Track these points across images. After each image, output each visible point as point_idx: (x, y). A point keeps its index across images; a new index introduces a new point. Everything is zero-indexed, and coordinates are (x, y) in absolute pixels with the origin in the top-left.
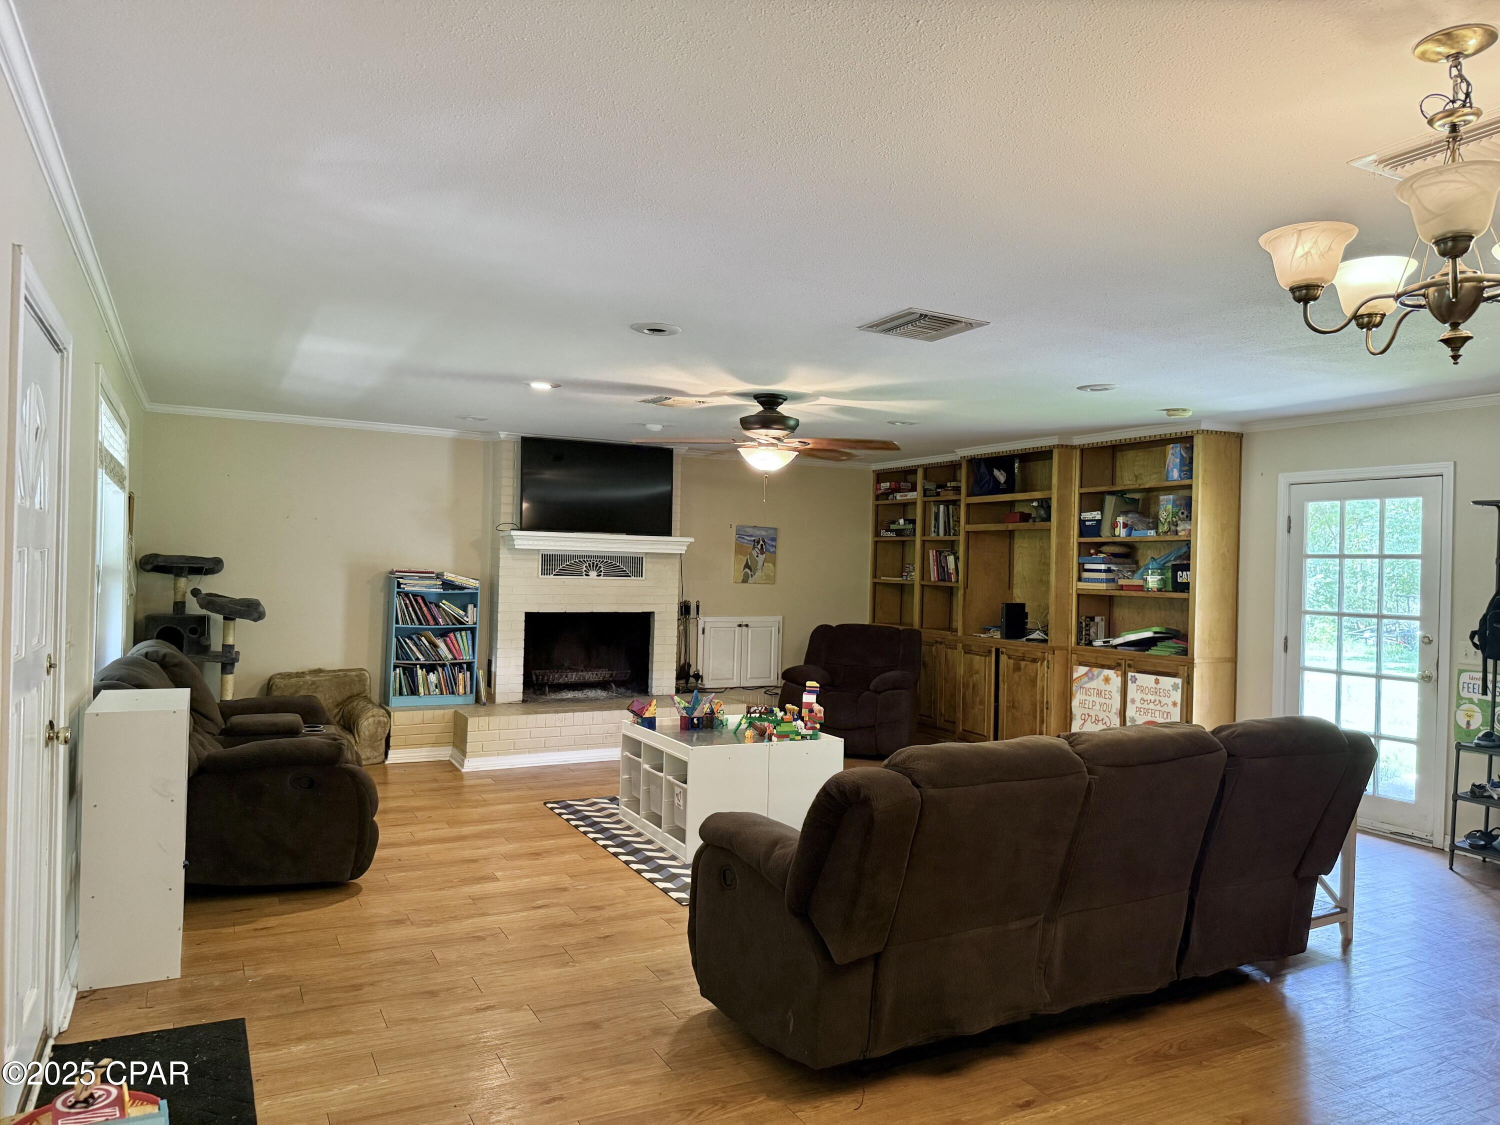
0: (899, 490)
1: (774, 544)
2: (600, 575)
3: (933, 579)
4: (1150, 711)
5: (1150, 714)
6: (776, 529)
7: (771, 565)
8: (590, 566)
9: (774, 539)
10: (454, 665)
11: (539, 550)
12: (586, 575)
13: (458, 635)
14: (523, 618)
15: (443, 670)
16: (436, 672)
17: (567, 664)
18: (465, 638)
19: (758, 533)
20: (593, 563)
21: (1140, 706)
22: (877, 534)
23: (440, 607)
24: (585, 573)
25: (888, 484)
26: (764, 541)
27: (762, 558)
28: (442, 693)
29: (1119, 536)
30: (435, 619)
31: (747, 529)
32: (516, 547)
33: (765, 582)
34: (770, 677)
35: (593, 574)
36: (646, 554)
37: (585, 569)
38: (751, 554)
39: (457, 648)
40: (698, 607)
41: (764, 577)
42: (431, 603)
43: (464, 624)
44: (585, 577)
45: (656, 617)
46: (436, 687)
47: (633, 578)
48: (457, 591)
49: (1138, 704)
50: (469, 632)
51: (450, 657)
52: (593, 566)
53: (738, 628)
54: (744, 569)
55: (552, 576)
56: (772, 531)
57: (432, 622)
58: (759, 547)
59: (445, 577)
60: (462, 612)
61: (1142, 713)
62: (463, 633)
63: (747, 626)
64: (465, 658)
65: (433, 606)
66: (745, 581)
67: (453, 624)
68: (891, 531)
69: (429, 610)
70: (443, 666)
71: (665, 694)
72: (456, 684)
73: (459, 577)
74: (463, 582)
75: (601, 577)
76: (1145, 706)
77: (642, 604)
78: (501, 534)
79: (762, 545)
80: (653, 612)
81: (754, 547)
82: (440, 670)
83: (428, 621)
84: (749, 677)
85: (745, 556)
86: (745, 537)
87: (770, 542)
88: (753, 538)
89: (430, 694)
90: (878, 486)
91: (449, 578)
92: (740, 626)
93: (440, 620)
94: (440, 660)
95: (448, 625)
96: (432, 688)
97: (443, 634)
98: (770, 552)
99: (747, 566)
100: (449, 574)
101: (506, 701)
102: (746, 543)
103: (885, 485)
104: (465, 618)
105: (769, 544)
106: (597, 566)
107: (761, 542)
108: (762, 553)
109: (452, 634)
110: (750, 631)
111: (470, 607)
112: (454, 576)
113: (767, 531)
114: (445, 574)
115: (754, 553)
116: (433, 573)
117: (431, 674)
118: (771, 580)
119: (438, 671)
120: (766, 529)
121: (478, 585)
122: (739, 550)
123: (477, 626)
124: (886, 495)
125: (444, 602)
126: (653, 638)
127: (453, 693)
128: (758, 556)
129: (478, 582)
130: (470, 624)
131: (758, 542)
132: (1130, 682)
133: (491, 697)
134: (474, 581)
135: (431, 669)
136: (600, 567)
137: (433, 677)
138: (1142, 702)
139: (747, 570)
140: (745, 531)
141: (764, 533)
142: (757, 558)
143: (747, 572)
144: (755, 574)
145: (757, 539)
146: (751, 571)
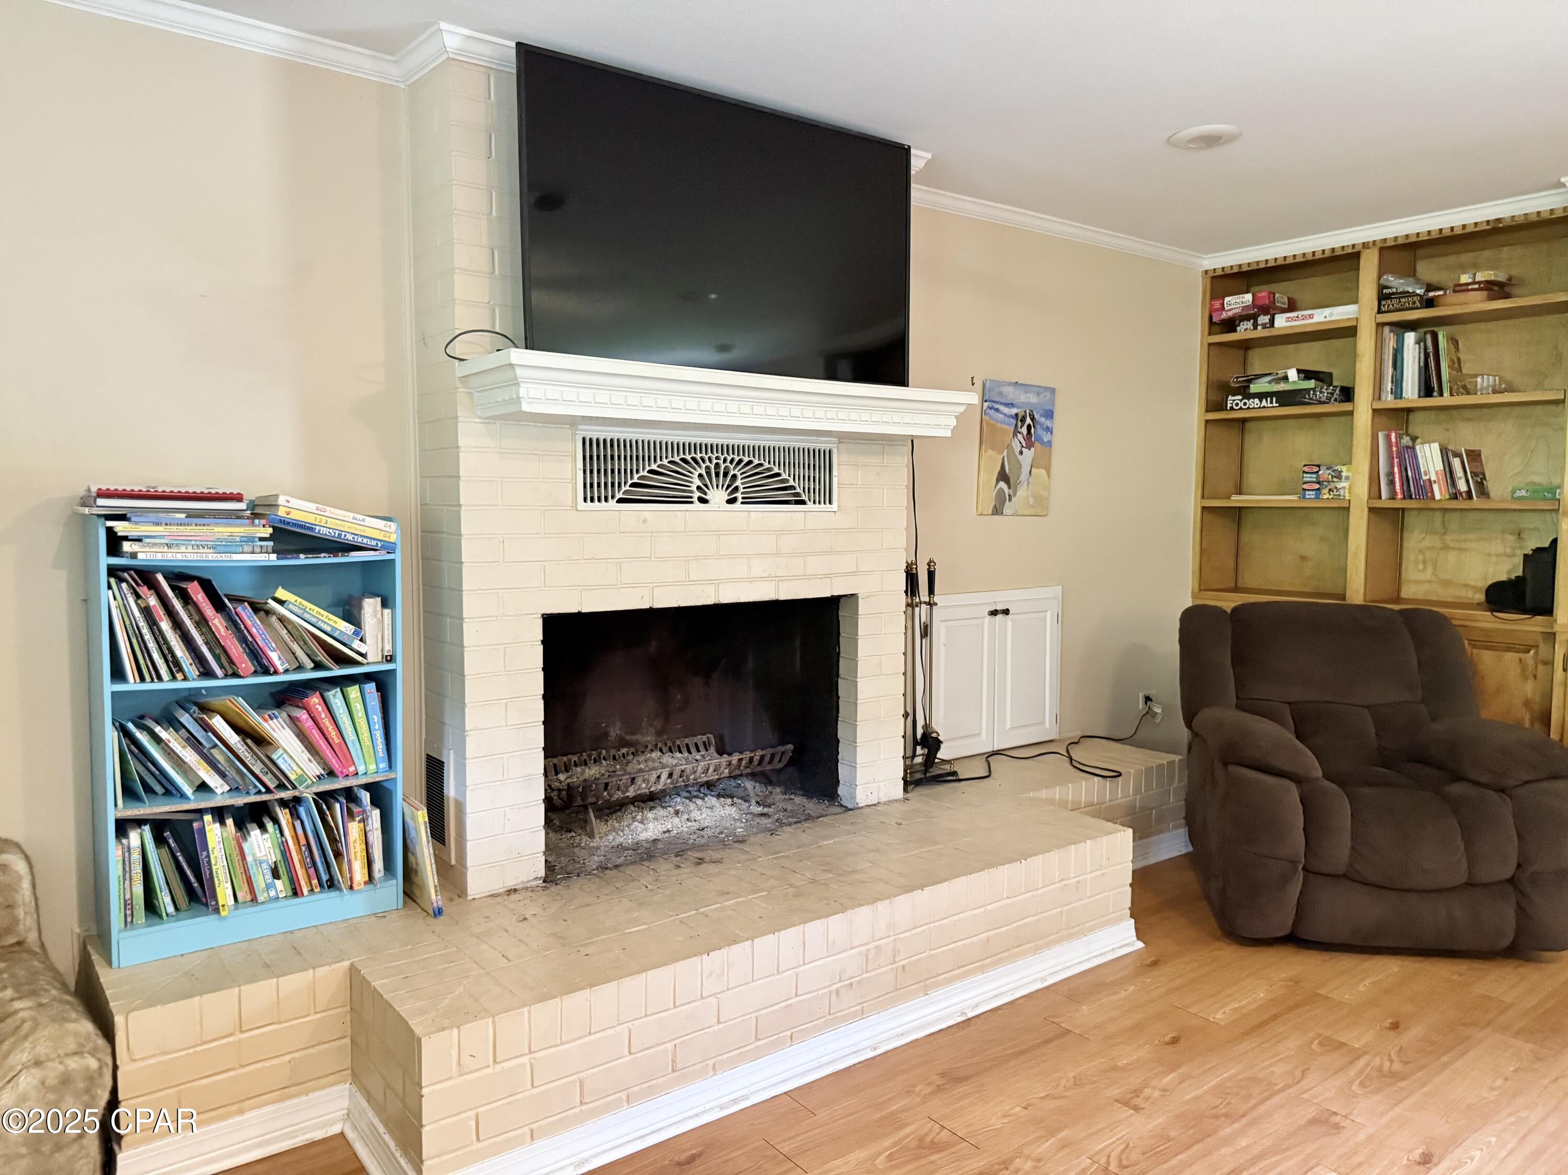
0: (1270, 309)
1: (1048, 423)
2: (731, 501)
3: (1384, 496)
6: (1053, 391)
7: (1043, 472)
8: (708, 473)
9: (1049, 414)
10: (325, 797)
11: (573, 422)
12: (703, 501)
13: (335, 696)
14: (537, 633)
15: (295, 815)
16: (270, 825)
18: (357, 706)
19: (1024, 398)
20: (717, 465)
22: (1215, 404)
23: (268, 612)
24: (697, 494)
25: (1248, 297)
26: (1033, 419)
27: (1029, 454)
28: (296, 892)
30: (255, 654)
31: (1008, 390)
32: (525, 407)
33: (1031, 512)
34: (1044, 723)
35: (718, 496)
36: (843, 437)
37: (697, 482)
38: (1009, 447)
39: (336, 740)
40: (931, 575)
41: (1031, 500)
42: (233, 599)
43: (356, 663)
44: (698, 506)
45: (863, 607)
46: (276, 874)
47: (810, 505)
48: (325, 559)
50: (371, 687)
51: (314, 769)
52: (717, 474)
53: (988, 619)
54: (998, 481)
55: (612, 503)
56: (1048, 394)
57: (245, 664)
58: (1024, 430)
59: (282, 512)
60: (345, 627)
62: (353, 692)
63: (1006, 612)
64: (361, 769)
65: (245, 612)
66: (997, 511)
67: (318, 666)
68: (1261, 396)
69: (234, 623)
70: (293, 805)
71: (883, 800)
72: (338, 855)
73: (330, 511)
74: (346, 527)
75: (737, 506)
77: (828, 576)
78: (460, 370)
79: (1029, 427)
80: (853, 597)
82: (283, 816)
83: (231, 662)
84: (1008, 726)
85: (999, 451)
86: (1002, 408)
87: (1042, 420)
88: (1014, 411)
89: (254, 899)
90: (1217, 304)
91: (295, 516)
92: (994, 613)
93: (274, 656)
94: (281, 786)
95: (300, 668)
96: (261, 878)
97: (285, 699)
98: (1042, 443)
99: (1003, 476)
100: (295, 503)
101: (499, 886)
102: (1002, 422)
103: (1237, 303)
104: (356, 644)
105: (1041, 425)
106: (726, 474)
107: (1028, 421)
108: (1029, 446)
109: (314, 700)
110: (1010, 623)
111: (370, 607)
112: (312, 507)
113: (1038, 394)
114: (282, 500)
116: (238, 498)
117: (255, 833)
118: (1040, 507)
119: (276, 821)
120: (1040, 390)
121: (393, 538)
122: (987, 437)
123: (398, 666)
124: (1230, 325)
125: (281, 593)
126: (854, 660)
127: (331, 884)
128: (1021, 453)
129: (393, 526)
130: (373, 663)
131: (1023, 420)
133: (454, 882)
134: (380, 524)
136: (734, 476)
137: (260, 844)
139: (1002, 484)
140: (1001, 394)
141: (1033, 399)
142: (1020, 457)
143: (1001, 490)
144: (1015, 495)
145: (1020, 412)
146: (1009, 488)
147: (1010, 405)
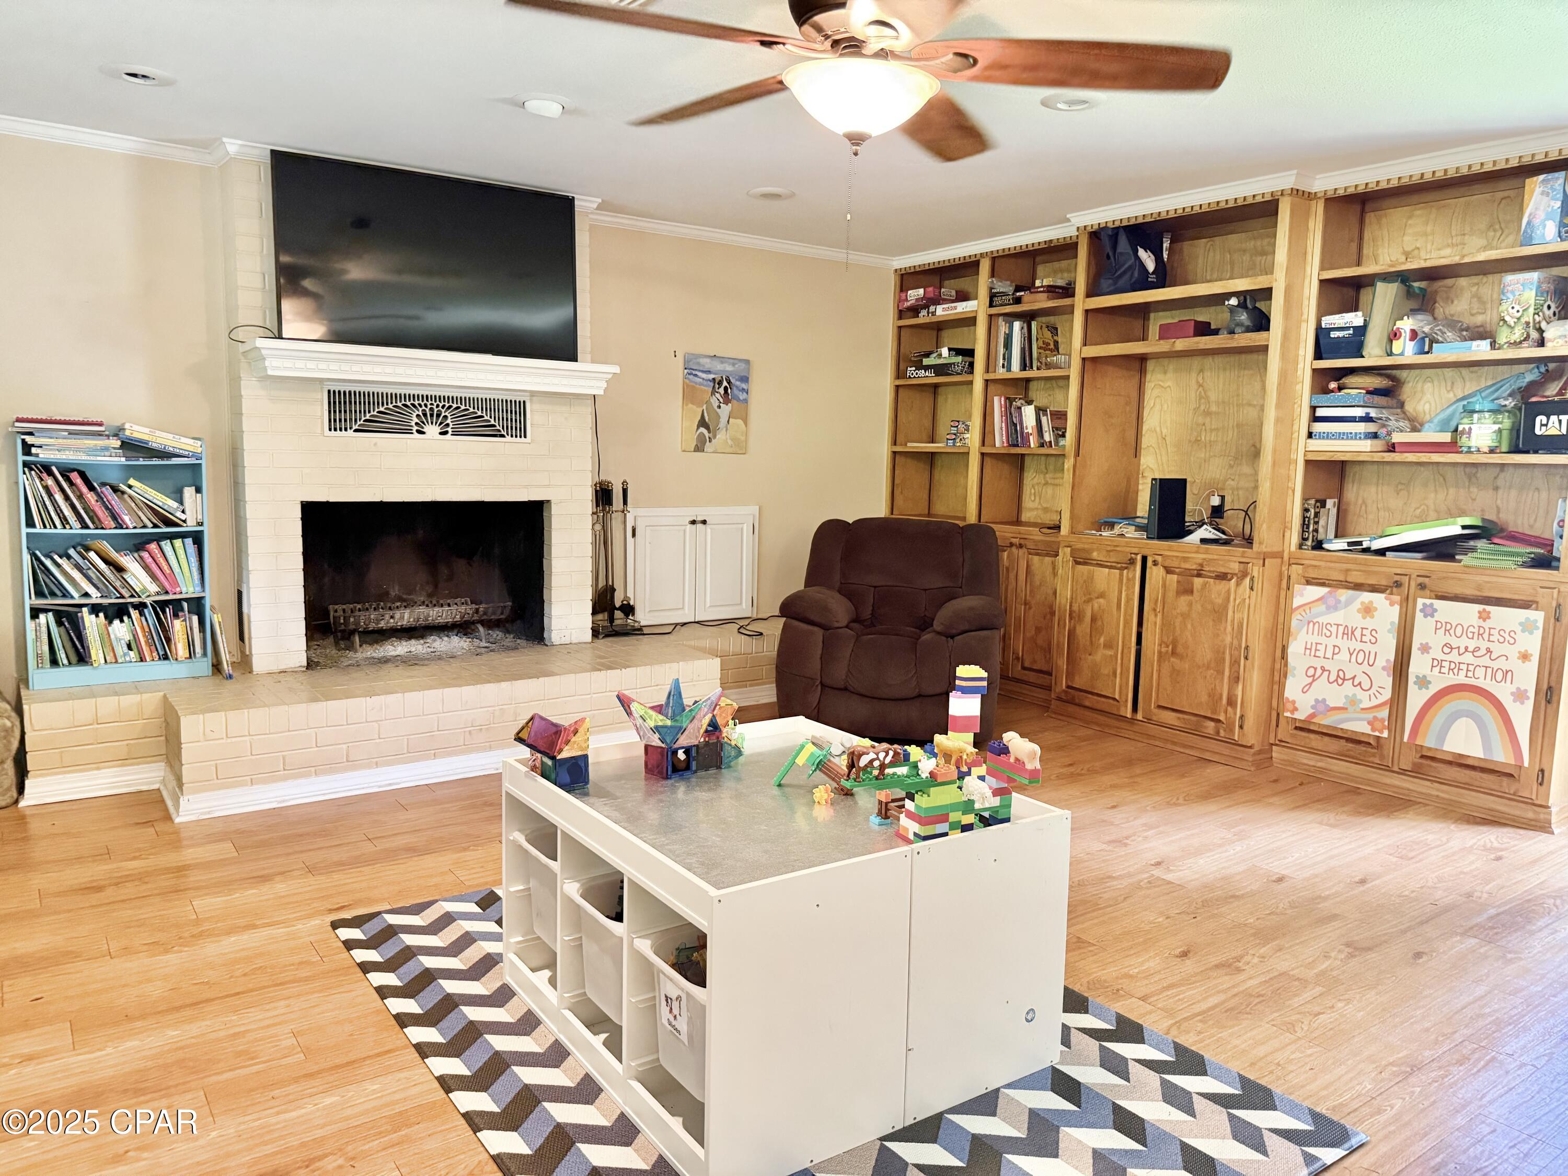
0: (937, 301)
1: (744, 386)
2: (445, 433)
3: (998, 444)
4: (1464, 667)
5: (1463, 673)
6: (747, 362)
7: (740, 422)
8: (425, 415)
9: (745, 379)
10: (163, 604)
11: (321, 381)
12: (419, 432)
13: (166, 545)
14: (298, 513)
15: (142, 614)
16: (125, 618)
17: (394, 592)
18: (181, 552)
19: (719, 367)
20: (431, 409)
21: (1441, 656)
22: (900, 374)
23: (123, 493)
24: (415, 428)
25: (921, 291)
26: (729, 382)
27: (726, 409)
28: (142, 659)
29: (1402, 354)
30: (114, 517)
31: (703, 361)
32: (270, 372)
33: (731, 450)
34: (741, 604)
35: (432, 430)
36: (533, 394)
37: (416, 420)
38: (708, 403)
39: (168, 571)
40: (625, 492)
41: (730, 442)
42: (103, 484)
43: (177, 525)
44: (416, 435)
45: (555, 509)
46: (129, 647)
47: (508, 438)
48: (155, 462)
49: (1436, 653)
50: (189, 541)
51: (153, 588)
52: (432, 415)
53: (689, 526)
54: (698, 428)
55: (350, 432)
56: (743, 365)
57: (108, 521)
58: (722, 391)
59: (128, 433)
60: (172, 504)
61: (1445, 670)
62: (178, 543)
63: (704, 522)
64: (184, 590)
65: (107, 491)
66: (699, 448)
67: (155, 526)
68: (927, 368)
69: (100, 497)
70: (141, 607)
71: (574, 642)
72: (168, 640)
73: (158, 433)
74: (168, 443)
75: (448, 436)
76: (1454, 656)
77: (526, 487)
78: (242, 348)
79: (726, 388)
80: (548, 501)
81: (714, 392)
82: (134, 614)
83: (99, 520)
84: (708, 605)
85: (700, 405)
86: (700, 374)
87: (738, 383)
89: (116, 662)
90: (903, 295)
91: (136, 435)
92: (693, 522)
93: (127, 519)
94: (132, 596)
95: (145, 527)
96: (121, 649)
97: (138, 544)
98: (738, 400)
99: (703, 423)
100: (135, 427)
101: (275, 668)
102: (701, 384)
103: (916, 294)
104: (179, 514)
105: (737, 387)
106: (438, 416)
107: (725, 383)
108: (727, 402)
109: (153, 546)
110: (709, 531)
111: (189, 492)
112: (147, 430)
113: (734, 365)
114: (127, 426)
115: (715, 404)
116: (100, 424)
117: (116, 622)
118: (740, 448)
119: (130, 616)
120: (734, 361)
121: (199, 450)
122: (689, 394)
123: (205, 528)
124: (914, 310)
125: (132, 482)
126: (550, 546)
127: (166, 657)
128: (719, 407)
129: (199, 443)
130: (191, 526)
131: (720, 383)
132: (1419, 615)
133: (244, 663)
134: (191, 441)
135: (118, 612)
136: (446, 417)
137: (120, 630)
138: (1447, 650)
139: (702, 430)
140: (699, 364)
141: (729, 368)
142: (718, 410)
143: (702, 434)
144: (715, 437)
145: (718, 378)
146: (709, 432)
147: (709, 372)
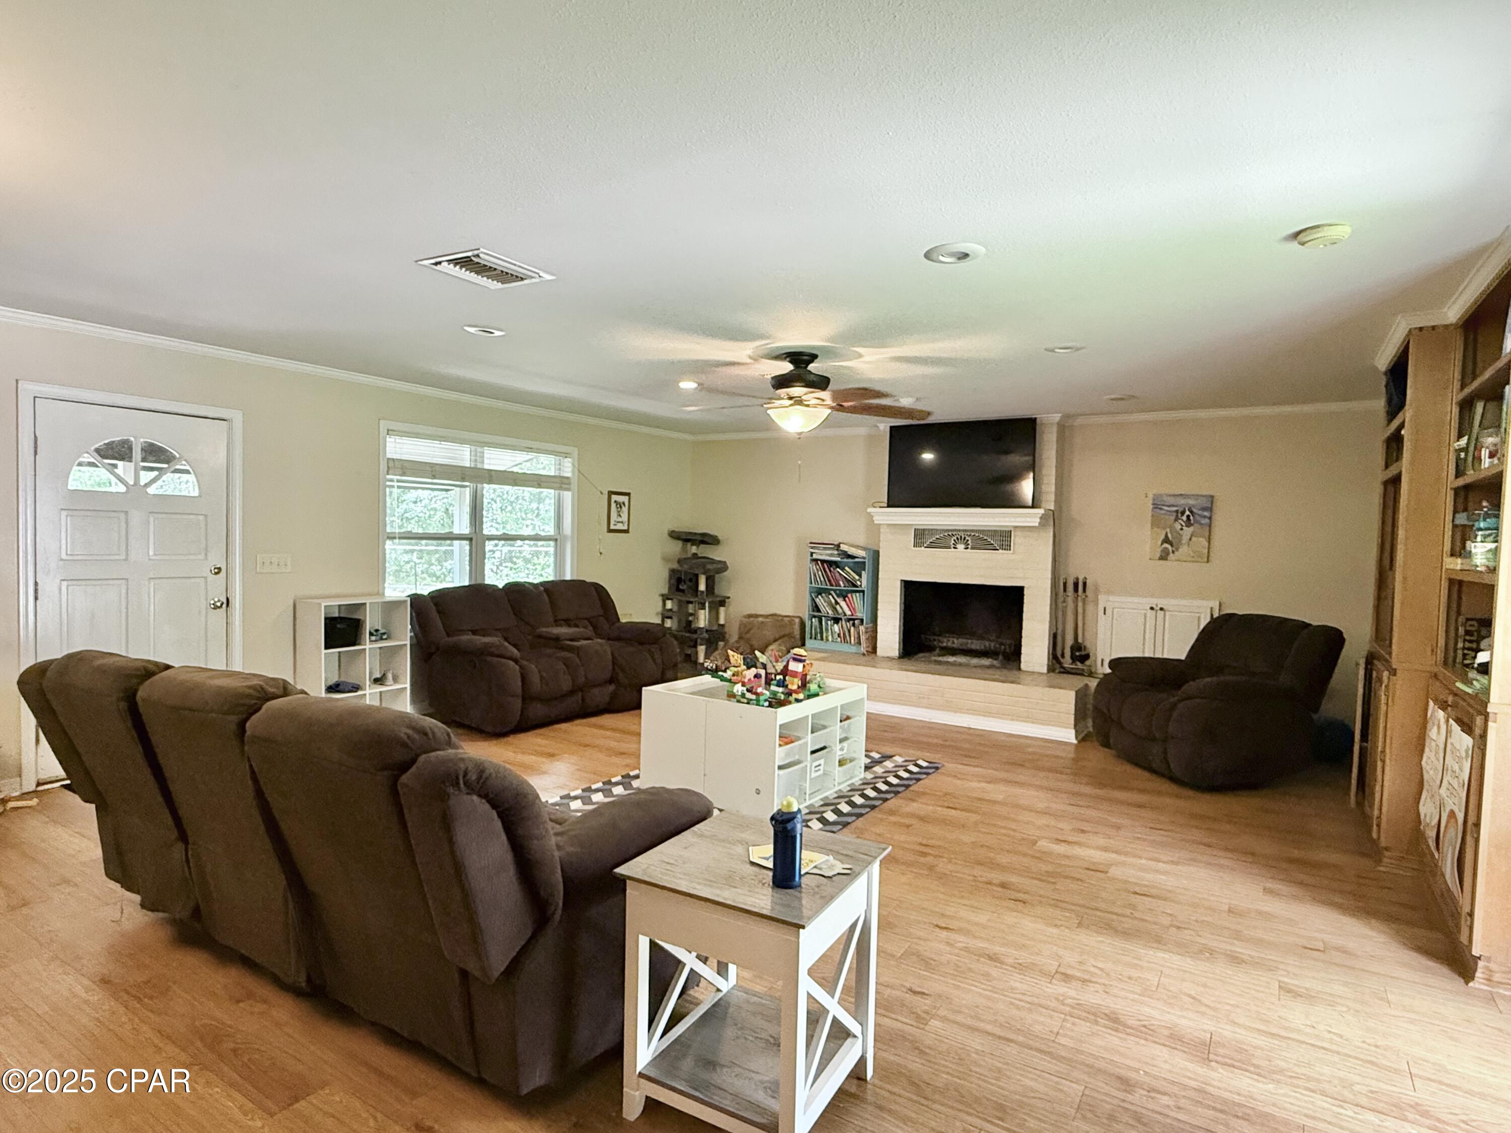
1: (1207, 514)
2: (968, 548)
6: (1210, 496)
7: (1202, 539)
8: (957, 539)
9: (1208, 509)
11: (912, 526)
12: (954, 548)
13: (853, 595)
14: (900, 585)
18: (858, 598)
19: (1182, 501)
20: (961, 536)
23: (840, 573)
24: (952, 546)
26: (1191, 512)
27: (1188, 531)
28: (842, 641)
30: (837, 582)
31: (1165, 498)
32: (881, 522)
33: (1194, 559)
35: (961, 547)
36: (1016, 527)
37: (953, 542)
38: (1171, 527)
39: (853, 606)
40: (1084, 584)
41: (1193, 554)
43: (856, 586)
44: (952, 550)
45: (1026, 592)
46: (839, 636)
47: (1001, 551)
48: (852, 560)
50: (861, 594)
51: (848, 613)
52: (961, 540)
53: (1150, 611)
54: (1162, 544)
55: (923, 548)
56: (1205, 499)
58: (1184, 518)
59: (842, 548)
60: (857, 577)
62: (857, 595)
63: (1162, 609)
64: (858, 615)
66: (1162, 558)
67: (850, 587)
69: (833, 574)
70: (841, 620)
71: (1036, 671)
73: (851, 548)
74: (855, 552)
77: (1009, 578)
79: (1188, 516)
80: (1023, 587)
81: (1176, 519)
83: (832, 583)
85: (1164, 528)
86: (1164, 508)
88: (1175, 509)
89: (833, 641)
91: (845, 549)
92: (1153, 608)
93: (841, 583)
95: (846, 587)
96: (836, 636)
97: (843, 595)
99: (1166, 540)
100: (844, 546)
101: (886, 655)
102: (1166, 514)
104: (858, 582)
105: (1199, 515)
106: (964, 540)
107: (1187, 513)
108: (1189, 525)
109: (849, 595)
110: (1167, 615)
111: (862, 573)
112: (847, 547)
114: (841, 545)
115: (1177, 526)
116: (834, 544)
117: (836, 625)
118: (1203, 557)
120: (1195, 497)
121: (865, 555)
122: (1155, 522)
123: (867, 589)
127: (847, 642)
128: (1182, 529)
130: (862, 587)
131: (1183, 513)
134: (861, 552)
135: (837, 620)
136: (968, 540)
137: (836, 628)
139: (1166, 545)
140: (1163, 501)
141: (1191, 502)
142: (1181, 532)
143: (1166, 548)
144: (1177, 550)
145: (1181, 509)
146: (1172, 546)
147: (1173, 506)
